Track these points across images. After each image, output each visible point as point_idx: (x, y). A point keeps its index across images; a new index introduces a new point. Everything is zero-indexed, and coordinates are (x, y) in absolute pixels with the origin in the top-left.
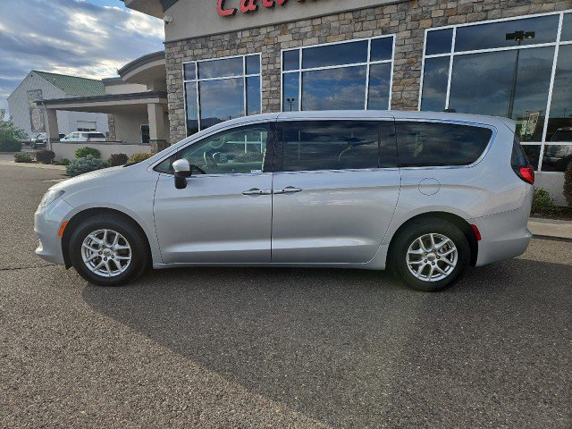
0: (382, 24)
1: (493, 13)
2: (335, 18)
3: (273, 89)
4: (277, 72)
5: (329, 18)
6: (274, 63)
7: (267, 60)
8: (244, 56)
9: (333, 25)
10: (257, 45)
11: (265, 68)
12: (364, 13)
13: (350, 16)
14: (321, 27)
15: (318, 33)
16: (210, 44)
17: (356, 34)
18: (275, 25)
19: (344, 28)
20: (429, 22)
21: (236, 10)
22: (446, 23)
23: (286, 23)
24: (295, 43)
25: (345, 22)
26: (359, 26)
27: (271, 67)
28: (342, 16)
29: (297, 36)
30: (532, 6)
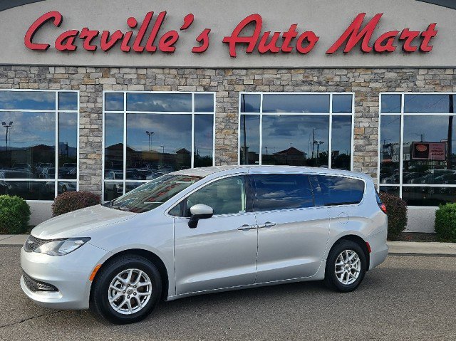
0: (204, 83)
1: (288, 87)
2: (161, 71)
3: (93, 127)
4: (99, 111)
5: (154, 70)
6: (95, 102)
7: (87, 98)
8: (57, 91)
9: (159, 76)
10: (74, 83)
11: (85, 105)
12: (187, 71)
13: (174, 72)
14: (146, 76)
15: (143, 81)
16: (11, 74)
17: (180, 87)
18: (96, 67)
19: (170, 81)
20: (243, 87)
21: (49, 46)
22: (254, 89)
23: (109, 68)
24: (119, 87)
25: (170, 76)
26: (183, 81)
27: (92, 105)
28: (167, 71)
29: (121, 81)
30: (313, 87)
